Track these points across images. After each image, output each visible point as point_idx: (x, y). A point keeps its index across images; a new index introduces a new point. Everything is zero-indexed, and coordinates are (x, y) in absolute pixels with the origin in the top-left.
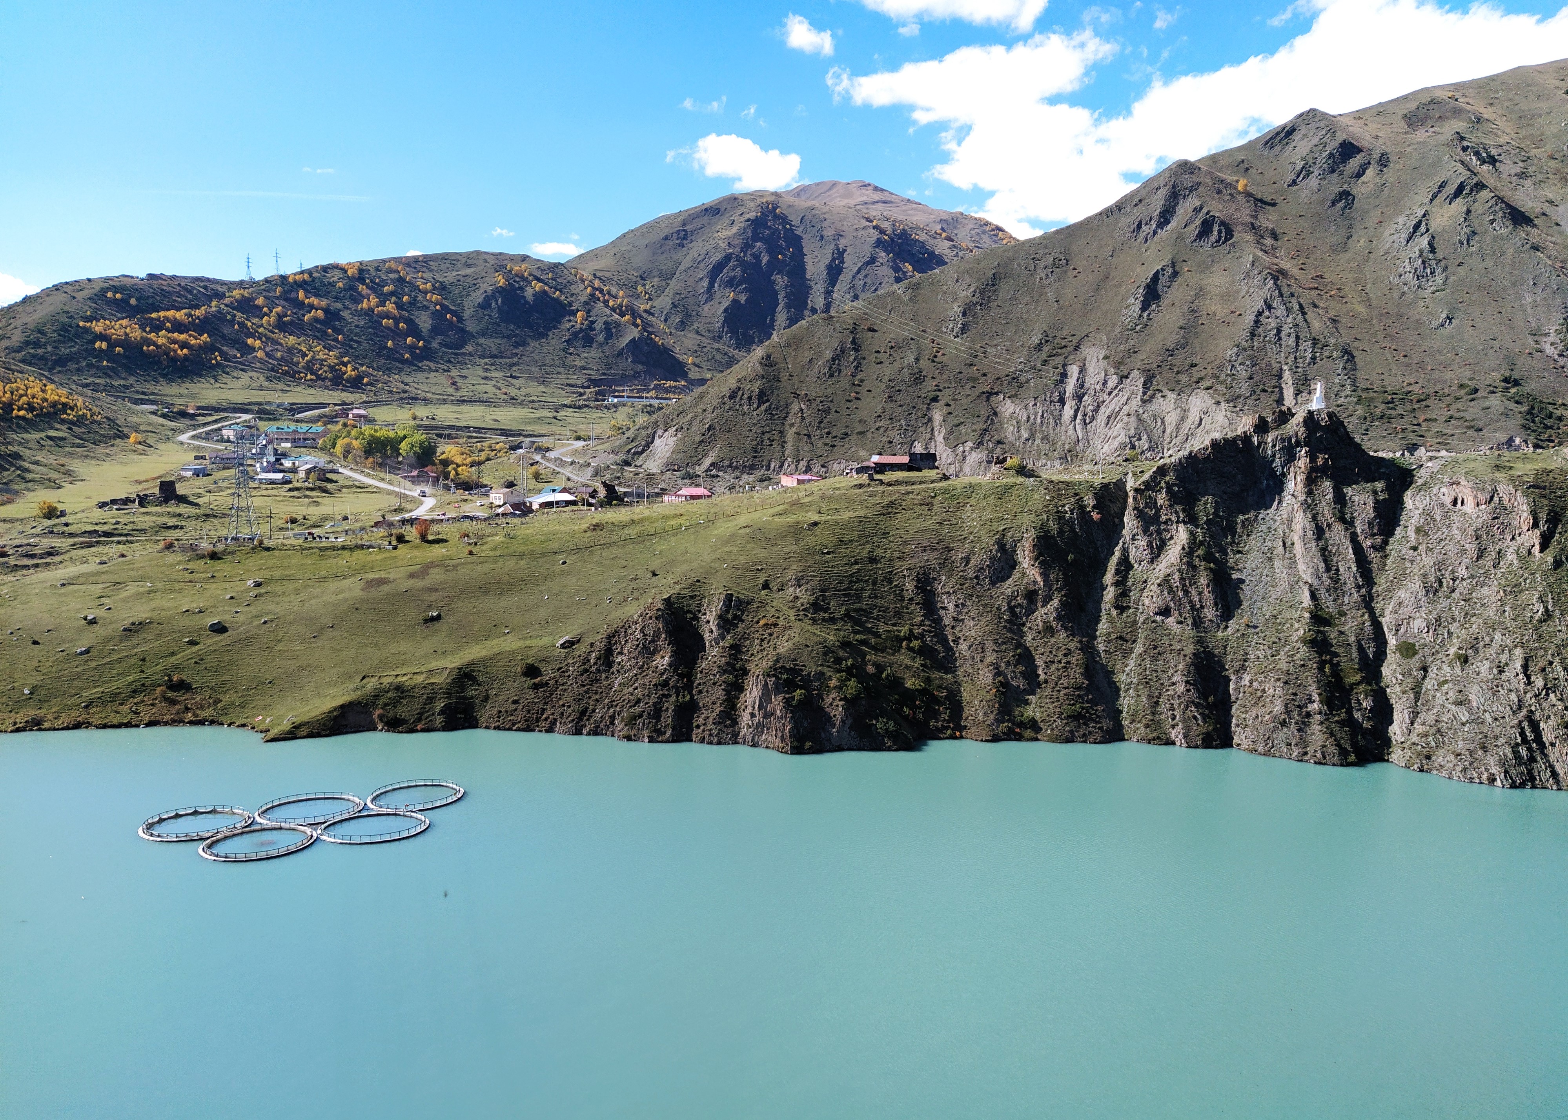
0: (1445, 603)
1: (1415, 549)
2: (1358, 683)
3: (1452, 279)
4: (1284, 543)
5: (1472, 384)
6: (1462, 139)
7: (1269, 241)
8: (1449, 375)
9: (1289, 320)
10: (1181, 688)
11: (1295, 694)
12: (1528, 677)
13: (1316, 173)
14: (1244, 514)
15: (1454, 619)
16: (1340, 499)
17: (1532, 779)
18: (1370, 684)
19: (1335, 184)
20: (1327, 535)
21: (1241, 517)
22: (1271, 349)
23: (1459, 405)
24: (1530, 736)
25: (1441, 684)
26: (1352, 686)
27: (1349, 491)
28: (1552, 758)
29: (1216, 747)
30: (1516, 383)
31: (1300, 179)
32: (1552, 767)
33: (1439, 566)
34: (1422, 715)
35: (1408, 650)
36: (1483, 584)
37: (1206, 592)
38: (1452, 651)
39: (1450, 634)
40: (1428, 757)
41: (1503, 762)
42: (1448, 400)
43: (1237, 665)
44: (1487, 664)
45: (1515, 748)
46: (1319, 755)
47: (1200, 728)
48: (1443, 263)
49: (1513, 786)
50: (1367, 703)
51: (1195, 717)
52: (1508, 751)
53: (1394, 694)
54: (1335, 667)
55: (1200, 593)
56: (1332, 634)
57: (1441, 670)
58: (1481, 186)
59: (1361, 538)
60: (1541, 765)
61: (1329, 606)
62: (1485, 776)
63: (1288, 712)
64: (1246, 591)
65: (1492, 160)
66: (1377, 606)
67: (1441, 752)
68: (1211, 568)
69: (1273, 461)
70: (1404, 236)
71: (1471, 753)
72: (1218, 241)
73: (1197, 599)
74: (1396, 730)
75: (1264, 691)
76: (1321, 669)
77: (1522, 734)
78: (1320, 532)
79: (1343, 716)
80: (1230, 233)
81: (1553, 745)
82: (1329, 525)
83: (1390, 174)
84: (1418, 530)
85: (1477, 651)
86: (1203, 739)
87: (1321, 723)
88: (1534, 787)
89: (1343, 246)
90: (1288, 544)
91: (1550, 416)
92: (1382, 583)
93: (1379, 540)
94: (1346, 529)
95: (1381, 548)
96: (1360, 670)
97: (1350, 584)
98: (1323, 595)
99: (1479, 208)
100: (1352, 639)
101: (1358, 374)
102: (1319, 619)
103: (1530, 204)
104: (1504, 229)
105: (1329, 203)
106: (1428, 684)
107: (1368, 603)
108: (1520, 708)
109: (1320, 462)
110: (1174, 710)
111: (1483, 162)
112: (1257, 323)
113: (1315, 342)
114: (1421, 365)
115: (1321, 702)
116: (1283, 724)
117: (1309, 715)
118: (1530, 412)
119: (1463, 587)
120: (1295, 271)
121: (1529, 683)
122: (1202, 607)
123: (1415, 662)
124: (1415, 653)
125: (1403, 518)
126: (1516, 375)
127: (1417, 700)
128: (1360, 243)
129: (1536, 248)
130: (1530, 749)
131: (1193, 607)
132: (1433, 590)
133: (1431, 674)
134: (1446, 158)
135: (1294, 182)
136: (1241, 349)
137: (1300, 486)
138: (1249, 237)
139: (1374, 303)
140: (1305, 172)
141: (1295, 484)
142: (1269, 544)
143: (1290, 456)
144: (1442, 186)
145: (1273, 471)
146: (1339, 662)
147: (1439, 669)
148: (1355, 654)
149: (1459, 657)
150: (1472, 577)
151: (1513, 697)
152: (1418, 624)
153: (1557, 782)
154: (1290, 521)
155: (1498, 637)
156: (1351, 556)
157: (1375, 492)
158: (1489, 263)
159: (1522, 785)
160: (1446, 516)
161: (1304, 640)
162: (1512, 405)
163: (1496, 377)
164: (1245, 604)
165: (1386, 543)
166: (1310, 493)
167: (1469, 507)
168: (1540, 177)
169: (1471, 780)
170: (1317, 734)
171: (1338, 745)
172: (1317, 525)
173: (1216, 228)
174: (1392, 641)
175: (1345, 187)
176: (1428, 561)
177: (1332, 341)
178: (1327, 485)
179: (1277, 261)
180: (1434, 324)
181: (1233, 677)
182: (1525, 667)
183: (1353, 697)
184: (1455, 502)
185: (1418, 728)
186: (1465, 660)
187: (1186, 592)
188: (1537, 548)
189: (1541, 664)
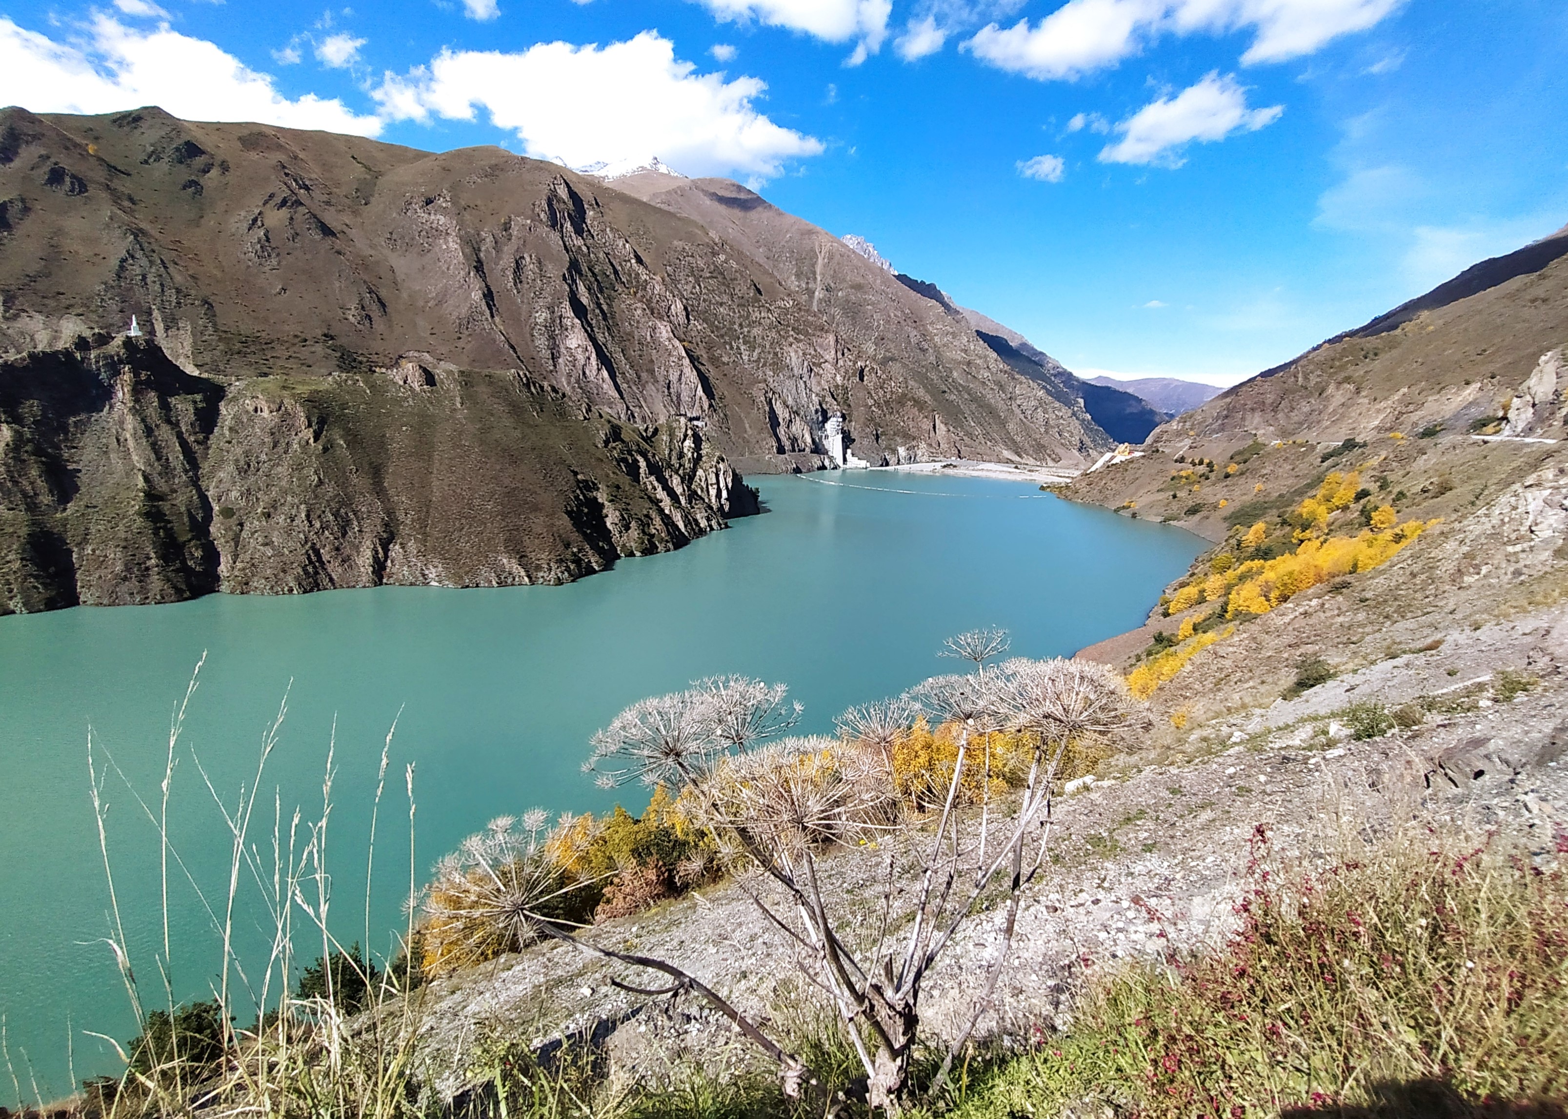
0: (252, 479)
1: (229, 442)
2: (190, 541)
3: (284, 263)
4: (118, 440)
5: (303, 336)
6: (284, 167)
7: (126, 203)
8: (287, 328)
9: (153, 270)
10: (17, 565)
11: (134, 555)
12: (310, 522)
13: (167, 160)
14: (74, 416)
15: (260, 489)
16: (165, 406)
17: (318, 585)
18: (199, 540)
19: (184, 174)
20: (157, 433)
21: (72, 419)
22: (139, 292)
23: (294, 349)
24: (314, 558)
25: (253, 534)
26: (184, 543)
27: (173, 401)
28: (329, 570)
29: (61, 608)
30: (332, 338)
31: (152, 160)
32: (330, 575)
33: (247, 454)
34: (241, 556)
35: (228, 513)
36: (278, 465)
37: (39, 481)
38: (259, 511)
39: (257, 499)
40: (247, 584)
41: (297, 579)
42: (287, 345)
43: (78, 539)
44: (283, 517)
45: (304, 569)
46: (158, 597)
47: (42, 593)
48: (277, 251)
49: (305, 592)
50: (198, 554)
51: (35, 587)
52: (300, 570)
53: (219, 545)
54: (170, 533)
55: (32, 483)
56: (165, 507)
57: (253, 524)
58: (299, 203)
59: (186, 436)
60: (322, 575)
61: (161, 485)
62: (286, 589)
63: (128, 569)
64: (83, 479)
65: (307, 188)
66: (203, 484)
67: (256, 579)
68: (42, 462)
69: (99, 374)
70: (246, 225)
71: (275, 576)
72: (72, 191)
73: (29, 488)
74: (223, 569)
75: (106, 556)
76: (156, 534)
77: (309, 558)
78: (149, 431)
79: (178, 565)
80: (83, 188)
81: (329, 562)
82: (157, 426)
83: (230, 177)
84: (231, 429)
85: (276, 509)
86: (46, 604)
87: (159, 574)
88: (319, 590)
89: (197, 222)
90: (122, 440)
91: (355, 360)
92: (205, 468)
93: (201, 437)
94: (173, 429)
95: (204, 442)
96: (191, 531)
97: (179, 469)
98: (156, 478)
99: (298, 217)
100: (183, 509)
101: (217, 319)
102: (152, 495)
103: (335, 224)
104: (318, 236)
105: (180, 186)
106: (244, 534)
107: (195, 482)
108: (306, 542)
109: (143, 377)
110: (10, 584)
111: (300, 188)
112: (122, 268)
113: (178, 291)
114: (266, 320)
115: (157, 558)
116: (125, 579)
117: (147, 569)
118: (341, 357)
119: (265, 468)
120: (154, 232)
121: (311, 526)
122: (36, 494)
123: (234, 521)
124: (234, 514)
125: (220, 420)
126: (332, 333)
127: (237, 546)
128: (210, 222)
129: (339, 253)
130: (315, 567)
131: (25, 495)
132: (244, 470)
133: (246, 528)
134: (273, 177)
135: (146, 162)
136: (108, 288)
137: (127, 396)
138: (104, 195)
139: (226, 270)
140: (155, 155)
141: (122, 393)
142: (104, 441)
143: (116, 372)
144: (272, 196)
145: (100, 383)
146: (172, 528)
147: (252, 523)
148: (186, 519)
149: (263, 514)
150: (270, 460)
151: (302, 536)
152: (234, 494)
153: (333, 584)
154: (121, 422)
155: (289, 498)
156: (178, 448)
157: (195, 402)
158: (308, 256)
159: (311, 590)
160: (250, 419)
161: (139, 513)
162: (329, 351)
163: (319, 332)
164: (83, 490)
165: (207, 438)
166: (137, 401)
167: (266, 414)
168: (340, 208)
169: (277, 593)
170: (156, 583)
171: (175, 587)
172: (146, 426)
173: (68, 179)
174: (216, 508)
175: (193, 177)
176: (239, 451)
177: (193, 292)
178: (152, 395)
179: (134, 220)
180: (274, 292)
181: (75, 549)
182: (308, 516)
183: (186, 551)
184: (256, 410)
185: (239, 565)
186: (268, 516)
187: (16, 483)
188: (312, 441)
189: (319, 512)
